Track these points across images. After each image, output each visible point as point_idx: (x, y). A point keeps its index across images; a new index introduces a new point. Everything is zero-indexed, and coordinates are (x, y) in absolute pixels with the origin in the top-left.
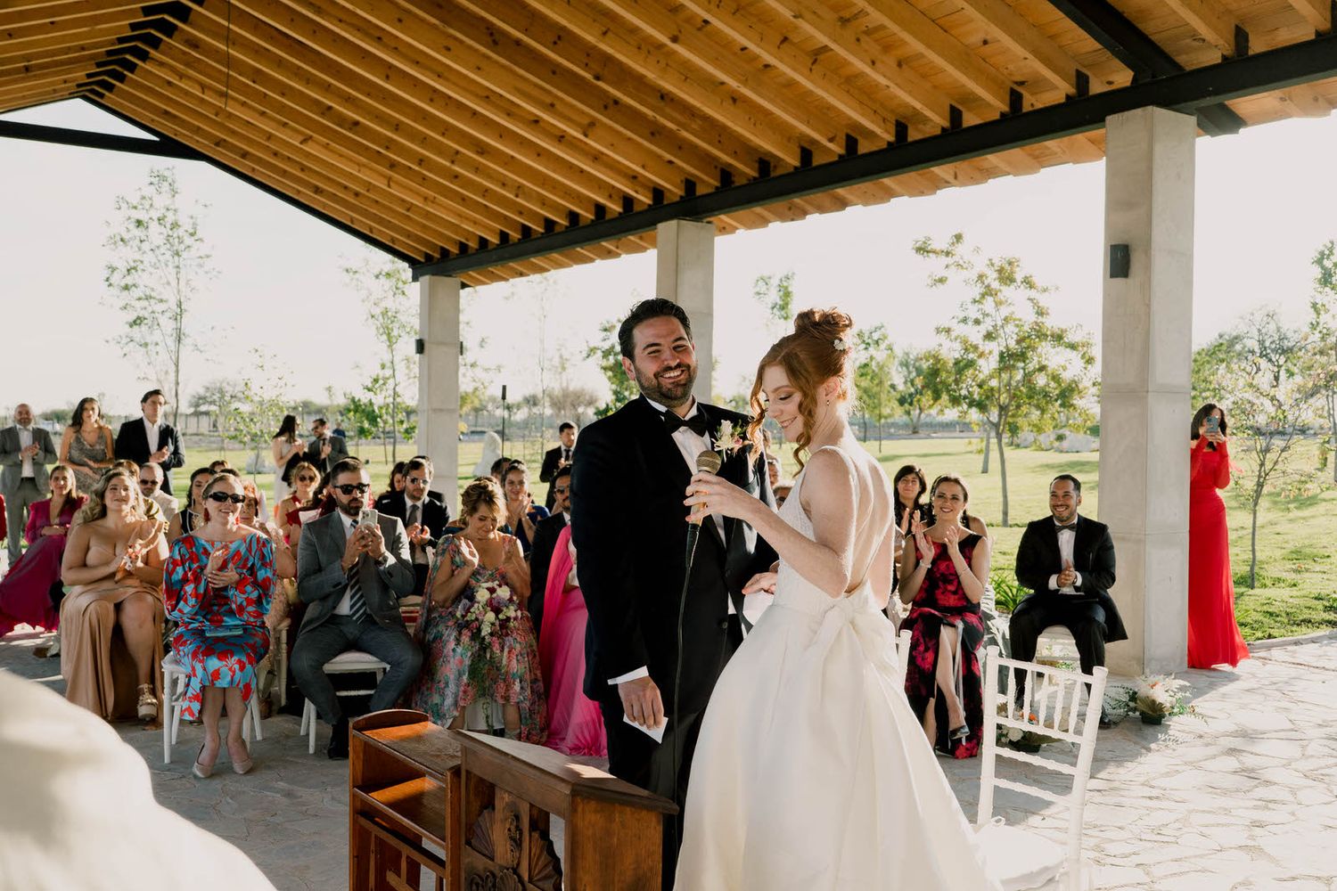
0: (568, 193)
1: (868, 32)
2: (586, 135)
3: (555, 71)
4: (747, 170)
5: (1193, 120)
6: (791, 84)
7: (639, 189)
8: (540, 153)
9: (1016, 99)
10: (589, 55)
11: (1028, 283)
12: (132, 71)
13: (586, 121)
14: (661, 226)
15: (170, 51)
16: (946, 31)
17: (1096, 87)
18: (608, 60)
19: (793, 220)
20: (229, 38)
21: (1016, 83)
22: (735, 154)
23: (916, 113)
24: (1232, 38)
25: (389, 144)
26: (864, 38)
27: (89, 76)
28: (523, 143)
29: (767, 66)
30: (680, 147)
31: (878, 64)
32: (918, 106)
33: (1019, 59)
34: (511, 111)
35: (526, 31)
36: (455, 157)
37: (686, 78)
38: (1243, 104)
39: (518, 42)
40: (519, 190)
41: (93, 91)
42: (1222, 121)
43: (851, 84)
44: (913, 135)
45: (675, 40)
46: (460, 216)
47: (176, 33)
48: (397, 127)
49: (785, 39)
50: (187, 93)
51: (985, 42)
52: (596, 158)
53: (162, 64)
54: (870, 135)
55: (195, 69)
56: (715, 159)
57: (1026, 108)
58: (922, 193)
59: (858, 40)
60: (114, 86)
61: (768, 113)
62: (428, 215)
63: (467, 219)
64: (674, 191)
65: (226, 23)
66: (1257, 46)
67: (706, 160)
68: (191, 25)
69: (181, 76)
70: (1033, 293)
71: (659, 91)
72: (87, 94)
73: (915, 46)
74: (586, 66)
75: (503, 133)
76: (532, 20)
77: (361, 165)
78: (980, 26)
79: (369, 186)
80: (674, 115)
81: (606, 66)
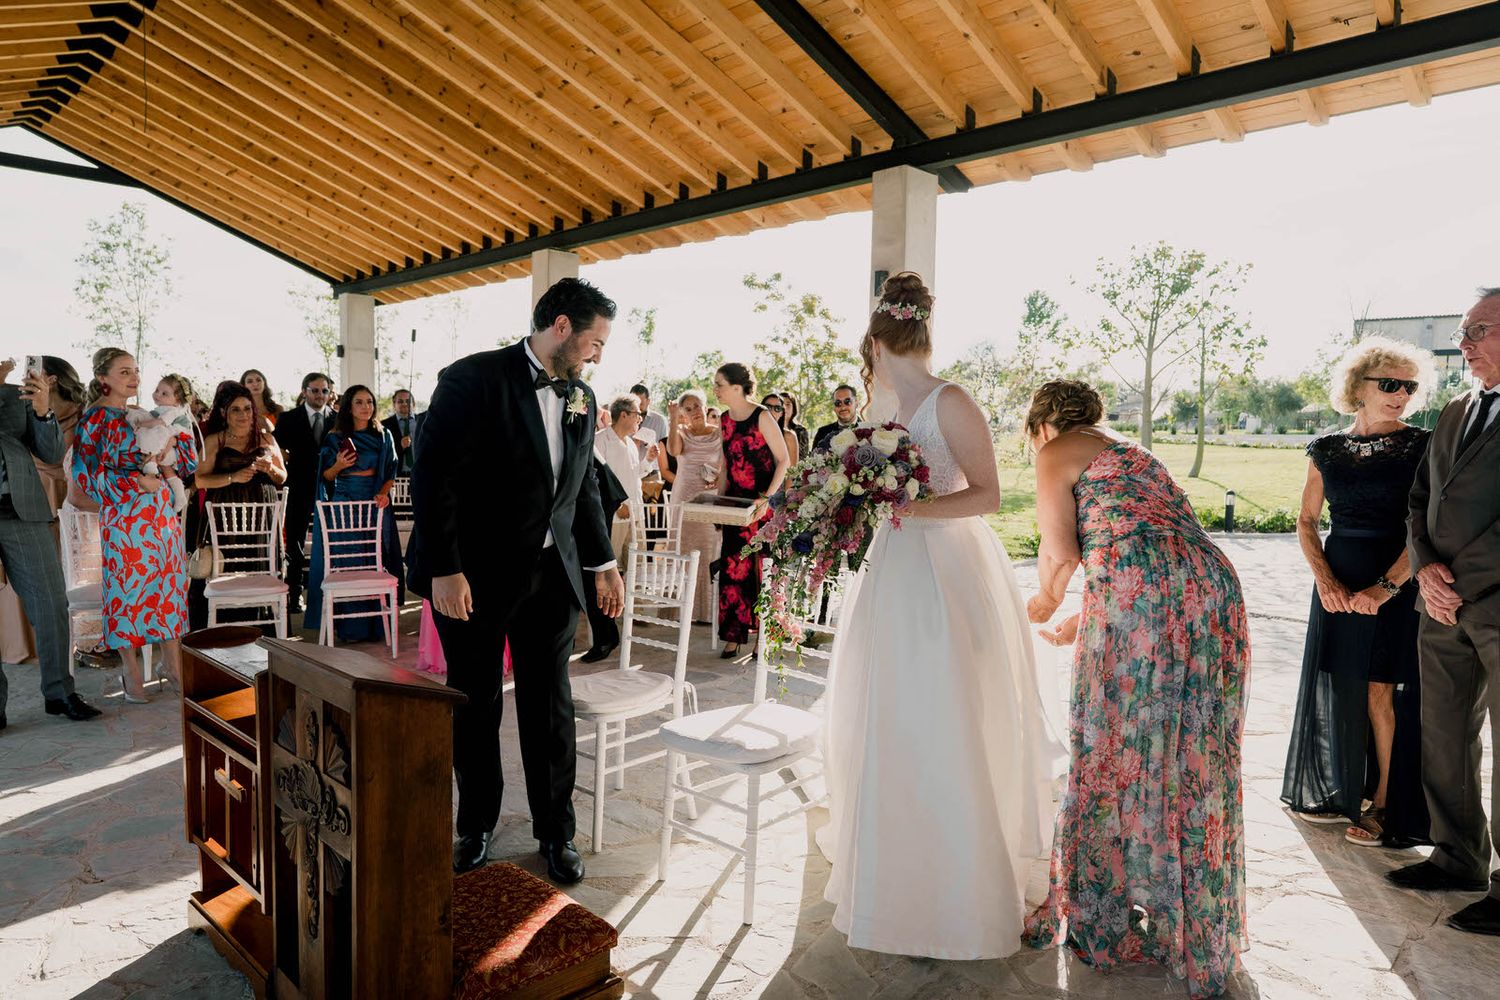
0: (459, 226)
1: (694, 97)
2: (471, 176)
3: (442, 119)
4: (603, 211)
5: (935, 178)
6: (635, 139)
7: (517, 223)
8: (434, 190)
9: (807, 158)
10: (469, 105)
11: (824, 314)
12: (66, 103)
13: (471, 164)
14: (535, 254)
15: (99, 85)
16: (754, 100)
17: (866, 151)
18: (486, 111)
19: (640, 253)
20: (144, 71)
21: (808, 145)
22: (593, 196)
23: (733, 166)
24: (963, 115)
25: (305, 178)
26: (690, 101)
27: (25, 104)
28: (419, 181)
29: (616, 123)
30: (550, 189)
31: (703, 125)
32: (734, 160)
33: (810, 125)
34: (408, 153)
35: (415, 82)
36: (363, 191)
37: (551, 130)
38: (971, 167)
39: (410, 93)
40: (419, 222)
41: (30, 120)
42: (956, 181)
43: (683, 141)
44: (731, 185)
45: (540, 95)
46: (371, 243)
47: (103, 69)
48: (311, 163)
49: (629, 100)
50: (119, 126)
51: (784, 111)
52: (481, 196)
53: (93, 97)
54: (699, 184)
55: (123, 102)
56: (579, 200)
57: (815, 165)
58: (739, 233)
59: (687, 103)
60: (50, 116)
61: (618, 163)
62: (343, 242)
63: (376, 245)
64: (546, 225)
65: (142, 58)
66: (981, 122)
67: (570, 201)
68: (115, 61)
69: (112, 110)
70: (826, 322)
71: (530, 140)
72: (26, 122)
73: (732, 110)
74: (468, 116)
75: (401, 172)
76: (420, 73)
77: (282, 196)
78: (780, 96)
79: (292, 216)
80: (543, 161)
81: (485, 116)
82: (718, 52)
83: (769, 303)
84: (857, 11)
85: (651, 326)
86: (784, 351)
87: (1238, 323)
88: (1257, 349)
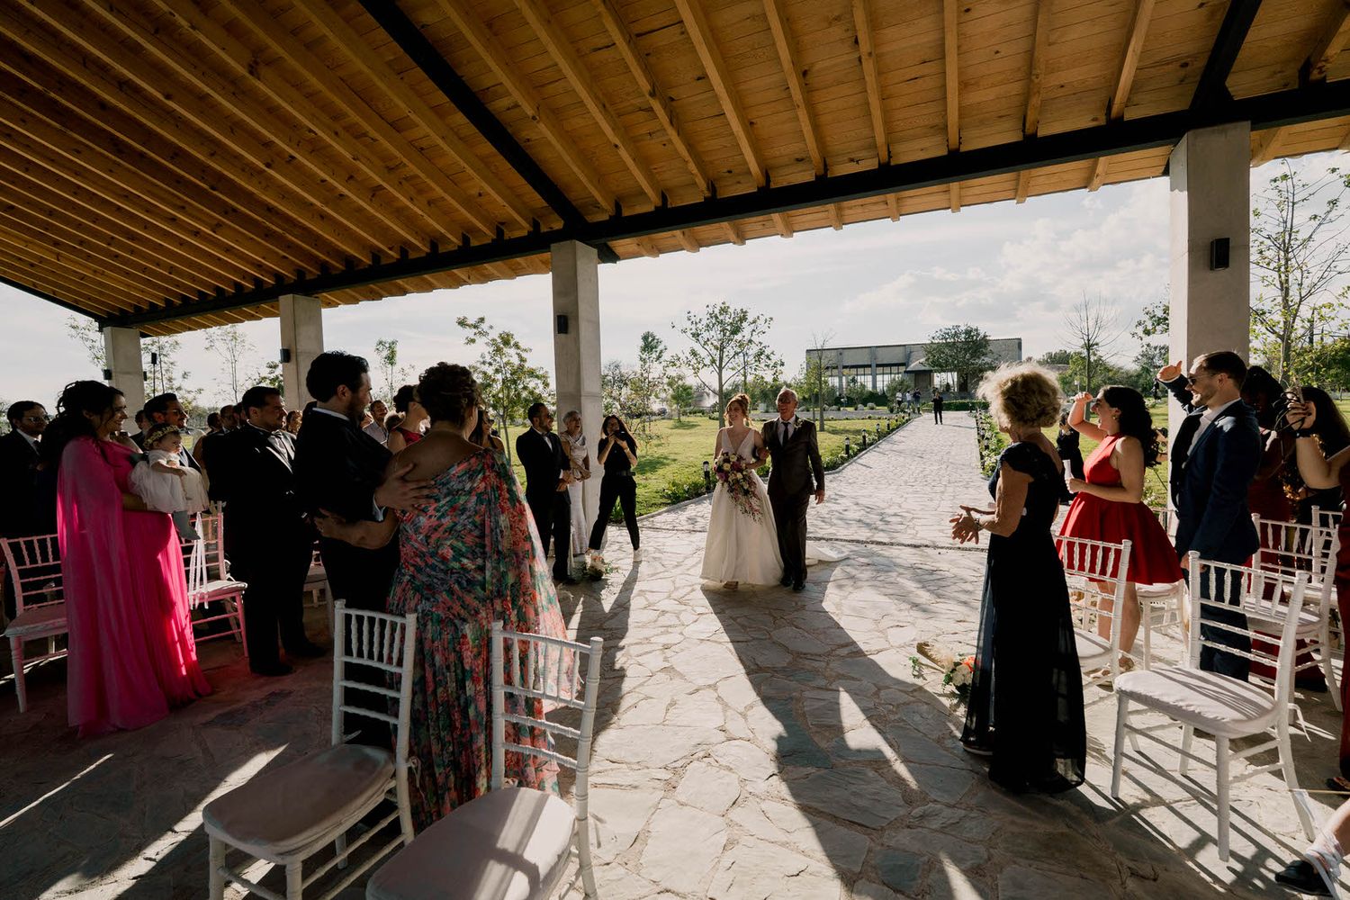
0: (211, 274)
1: (406, 179)
2: (214, 232)
3: (178, 181)
4: (339, 266)
5: (595, 251)
6: (360, 210)
7: (263, 273)
8: (182, 243)
9: (500, 232)
10: (204, 171)
11: (517, 346)
13: (216, 222)
14: (282, 298)
16: (456, 184)
17: (544, 229)
18: (221, 177)
19: (373, 300)
21: (500, 223)
22: (328, 254)
23: (443, 236)
24: (614, 207)
25: (48, 227)
26: (404, 182)
28: (166, 235)
29: (341, 195)
30: (289, 246)
31: (415, 202)
32: (443, 231)
33: (501, 206)
34: (150, 209)
35: (144, 145)
36: (111, 241)
37: (284, 197)
38: (620, 245)
39: (142, 155)
40: (172, 269)
42: (609, 256)
43: (400, 213)
44: (442, 250)
45: (268, 165)
46: (128, 286)
48: (51, 213)
49: (351, 177)
51: (480, 195)
52: (228, 250)
54: (416, 248)
56: (317, 257)
57: (506, 237)
58: (450, 287)
59: (400, 183)
61: (347, 229)
62: (100, 284)
63: (136, 288)
64: (290, 276)
66: (626, 213)
67: (311, 258)
70: (519, 351)
71: (266, 205)
73: (439, 191)
74: (202, 179)
75: (146, 226)
76: (149, 137)
77: (26, 241)
78: (478, 184)
79: (41, 260)
80: (280, 222)
81: (219, 181)
82: (424, 144)
83: (477, 338)
84: (534, 118)
85: (393, 353)
86: (490, 371)
87: (767, 351)
88: (779, 368)
